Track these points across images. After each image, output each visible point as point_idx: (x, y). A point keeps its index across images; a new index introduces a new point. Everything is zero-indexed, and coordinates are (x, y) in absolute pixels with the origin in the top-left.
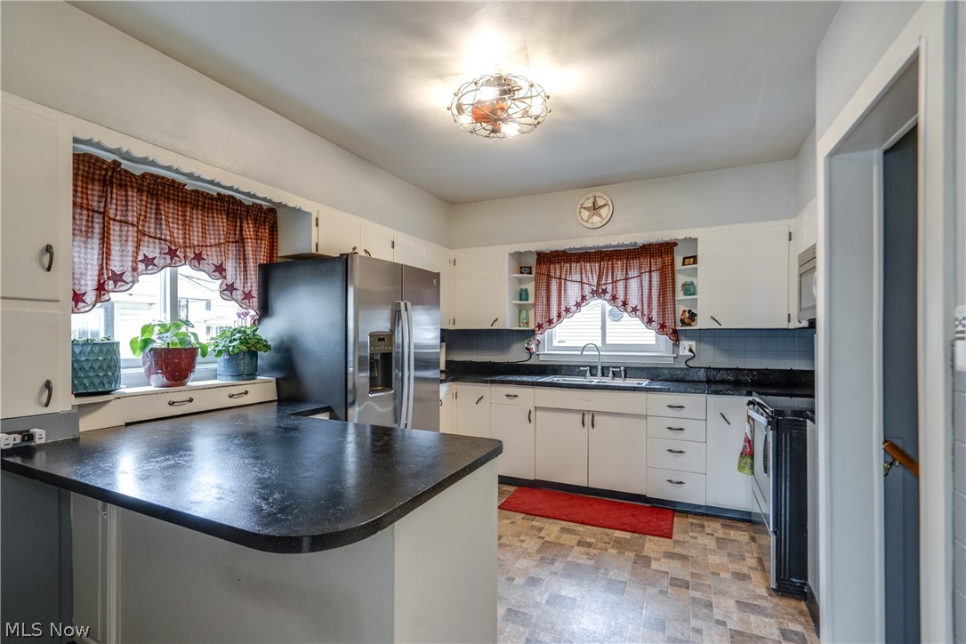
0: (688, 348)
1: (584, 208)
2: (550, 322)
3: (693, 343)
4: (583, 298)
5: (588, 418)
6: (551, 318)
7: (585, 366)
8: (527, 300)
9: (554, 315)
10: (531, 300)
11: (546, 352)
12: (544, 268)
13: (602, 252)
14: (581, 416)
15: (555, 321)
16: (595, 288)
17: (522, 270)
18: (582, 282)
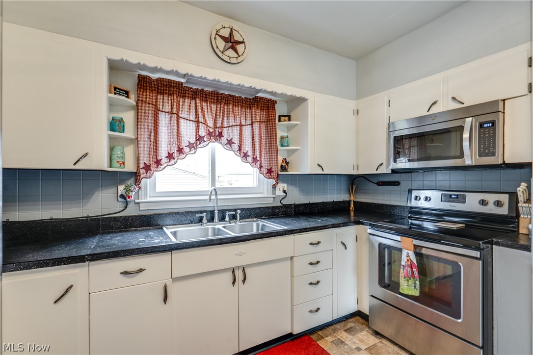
0: (282, 190)
1: (220, 36)
2: (158, 163)
3: (285, 185)
4: (199, 139)
5: (239, 274)
6: (159, 158)
7: (201, 212)
8: (123, 131)
9: (163, 154)
10: (129, 133)
11: (149, 199)
12: (149, 96)
13: (218, 94)
14: (230, 274)
15: (163, 162)
16: (211, 130)
17: (117, 90)
18: (198, 122)
